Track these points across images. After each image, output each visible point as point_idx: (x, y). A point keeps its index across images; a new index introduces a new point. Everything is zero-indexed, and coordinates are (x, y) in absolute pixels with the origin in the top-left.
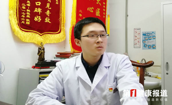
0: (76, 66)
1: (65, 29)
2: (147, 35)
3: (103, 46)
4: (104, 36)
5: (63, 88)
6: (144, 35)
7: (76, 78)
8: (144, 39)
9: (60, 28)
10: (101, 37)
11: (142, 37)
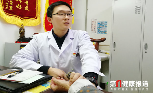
0: (48, 38)
1: (40, 16)
2: (101, 24)
3: (69, 23)
4: (70, 15)
5: (38, 53)
6: (99, 24)
7: (48, 46)
8: (99, 27)
9: (36, 15)
10: (68, 15)
11: (97, 25)
